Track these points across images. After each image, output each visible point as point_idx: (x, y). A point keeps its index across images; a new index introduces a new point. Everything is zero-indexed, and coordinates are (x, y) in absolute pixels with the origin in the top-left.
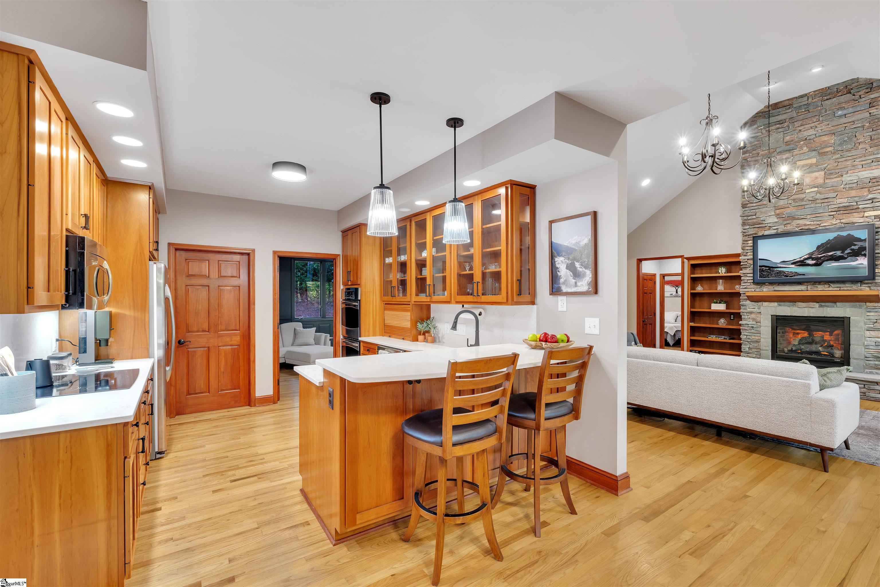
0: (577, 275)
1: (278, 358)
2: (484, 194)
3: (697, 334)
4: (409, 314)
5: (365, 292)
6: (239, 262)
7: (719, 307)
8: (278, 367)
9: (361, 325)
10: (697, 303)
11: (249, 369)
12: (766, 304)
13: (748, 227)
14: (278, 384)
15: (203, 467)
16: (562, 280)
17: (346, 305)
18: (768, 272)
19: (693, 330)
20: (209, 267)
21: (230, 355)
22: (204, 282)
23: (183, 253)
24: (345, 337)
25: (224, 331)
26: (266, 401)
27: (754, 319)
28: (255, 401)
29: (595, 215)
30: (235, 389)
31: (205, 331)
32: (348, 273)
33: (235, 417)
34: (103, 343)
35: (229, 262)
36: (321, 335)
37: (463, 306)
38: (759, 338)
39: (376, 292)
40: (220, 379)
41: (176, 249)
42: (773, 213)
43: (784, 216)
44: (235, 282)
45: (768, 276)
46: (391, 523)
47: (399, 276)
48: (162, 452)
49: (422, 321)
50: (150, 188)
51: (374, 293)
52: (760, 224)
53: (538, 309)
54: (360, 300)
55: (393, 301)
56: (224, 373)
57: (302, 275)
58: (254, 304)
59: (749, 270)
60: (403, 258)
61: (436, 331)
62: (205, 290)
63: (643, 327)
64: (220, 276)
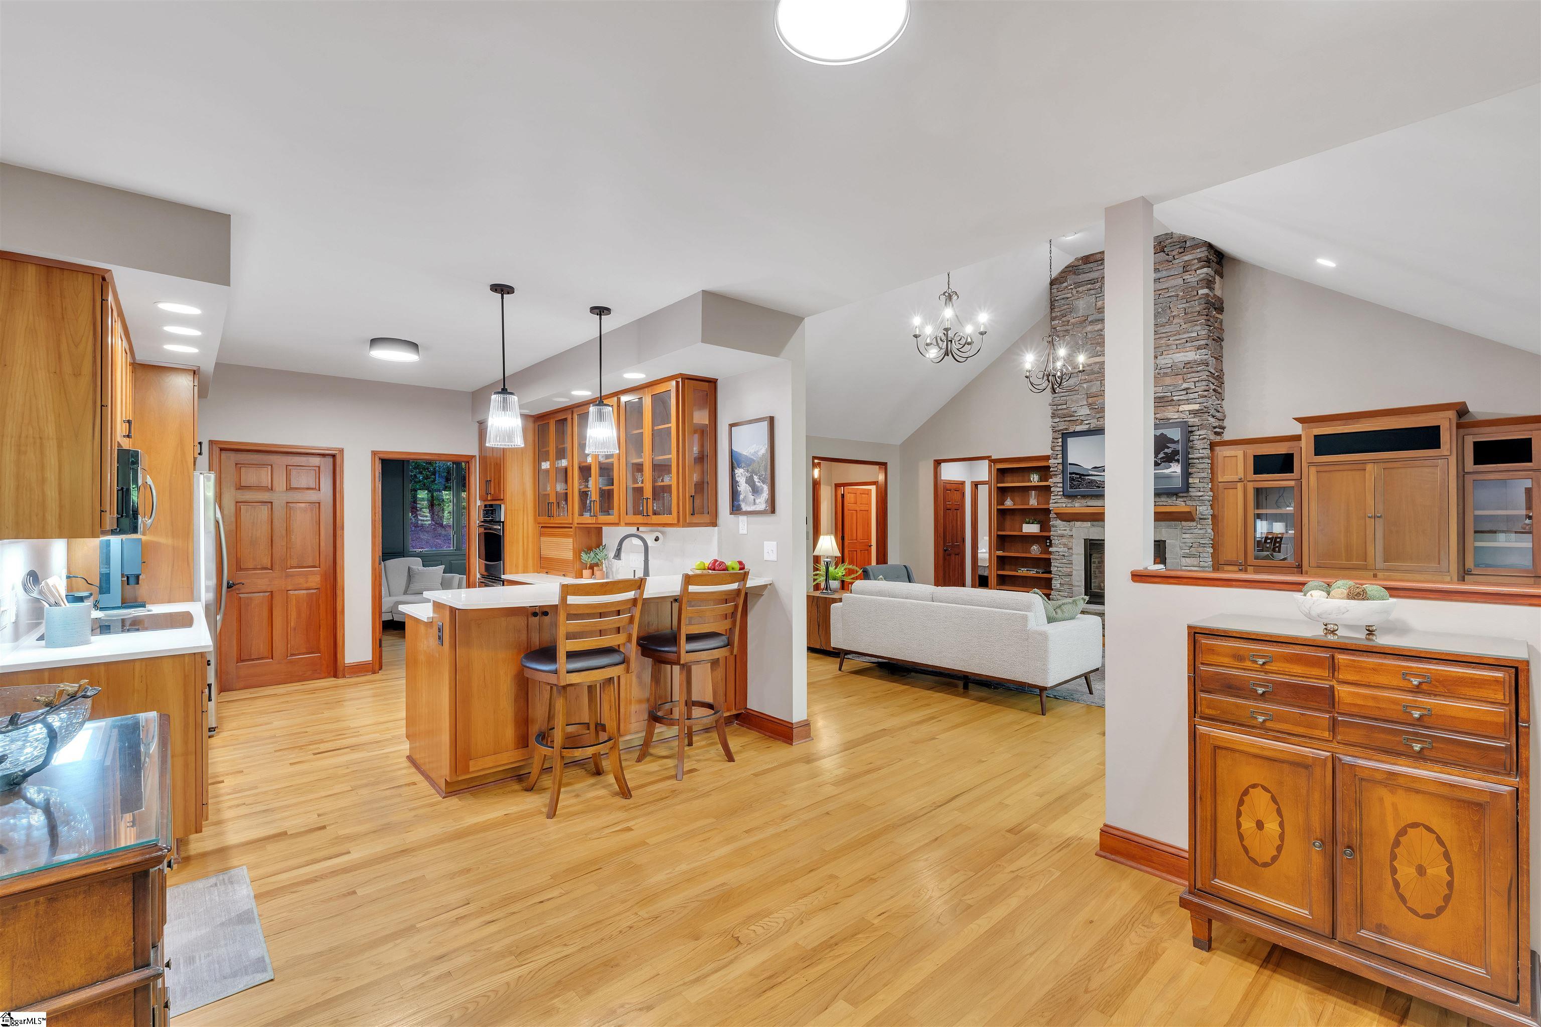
0: (755, 491)
1: (380, 613)
2: (655, 387)
3: (1007, 567)
4: (571, 540)
5: (512, 510)
6: (319, 467)
7: (1031, 528)
8: (379, 627)
9: (505, 557)
10: (1008, 523)
11: (335, 624)
12: (1078, 524)
13: (1058, 420)
14: (380, 646)
15: (272, 743)
16: (742, 497)
17: (485, 529)
18: (1079, 481)
19: (1002, 562)
20: (272, 475)
21: (305, 604)
22: (265, 496)
23: (232, 455)
24: (483, 576)
25: (296, 567)
26: (360, 669)
27: (1065, 545)
28: (344, 670)
29: (772, 420)
30: (313, 653)
31: (266, 569)
32: (486, 483)
33: (314, 691)
34: (132, 580)
35: (304, 468)
36: (453, 576)
37: (638, 529)
38: (1071, 570)
39: (527, 511)
40: (289, 637)
41: (221, 450)
42: (1085, 403)
43: (1096, 407)
44: (312, 496)
45: (1078, 487)
46: (516, 778)
47: (560, 487)
48: (212, 728)
49: (589, 549)
50: (194, 373)
51: (525, 511)
52: (1069, 416)
53: (719, 533)
54: (503, 522)
55: (550, 523)
56: (295, 629)
57: (426, 479)
58: (343, 529)
59: (1059, 479)
60: (564, 463)
61: (609, 564)
62: (266, 509)
63: (945, 559)
64: (290, 488)
